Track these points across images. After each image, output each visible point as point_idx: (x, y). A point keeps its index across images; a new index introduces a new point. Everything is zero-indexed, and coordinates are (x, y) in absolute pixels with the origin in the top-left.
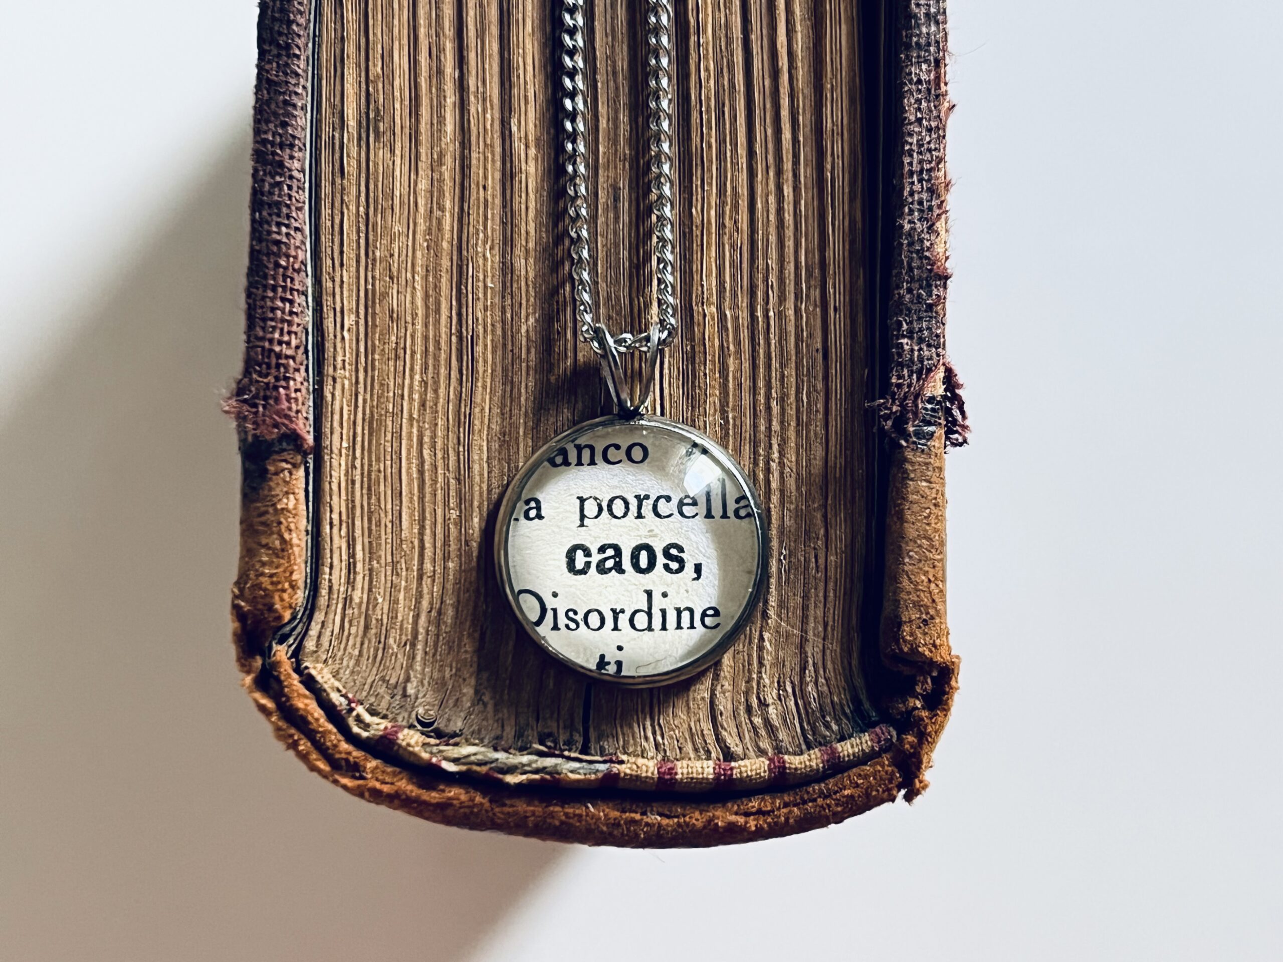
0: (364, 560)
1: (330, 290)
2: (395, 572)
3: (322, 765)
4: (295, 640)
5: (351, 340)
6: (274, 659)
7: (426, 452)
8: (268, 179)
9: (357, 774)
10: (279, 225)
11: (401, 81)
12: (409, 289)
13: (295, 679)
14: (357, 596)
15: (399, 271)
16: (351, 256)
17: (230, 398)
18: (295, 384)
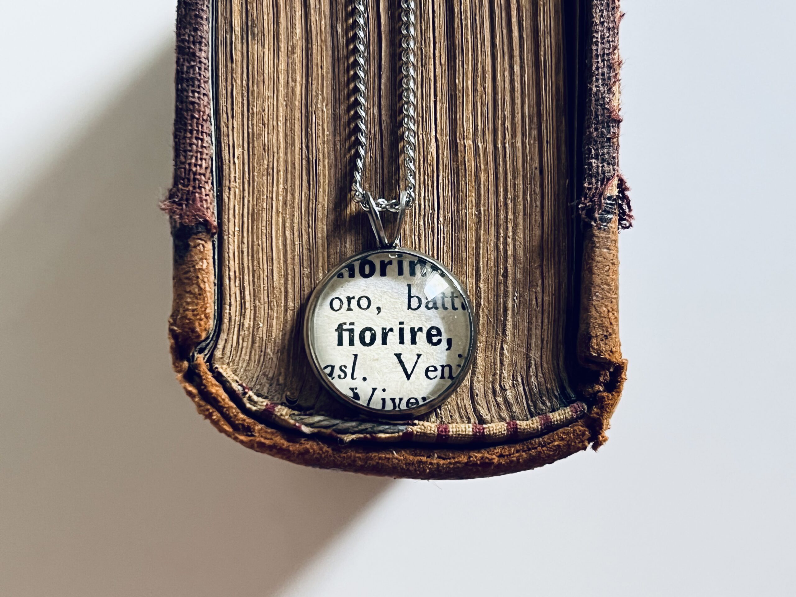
0: (250, 301)
1: (226, 132)
2: (270, 307)
3: (227, 428)
4: (209, 351)
5: (239, 164)
6: (195, 362)
7: (288, 233)
8: (187, 64)
9: (250, 434)
10: (193, 92)
12: (275, 131)
13: (209, 375)
14: (247, 323)
15: (268, 120)
16: (239, 112)
17: (165, 201)
18: (205, 191)
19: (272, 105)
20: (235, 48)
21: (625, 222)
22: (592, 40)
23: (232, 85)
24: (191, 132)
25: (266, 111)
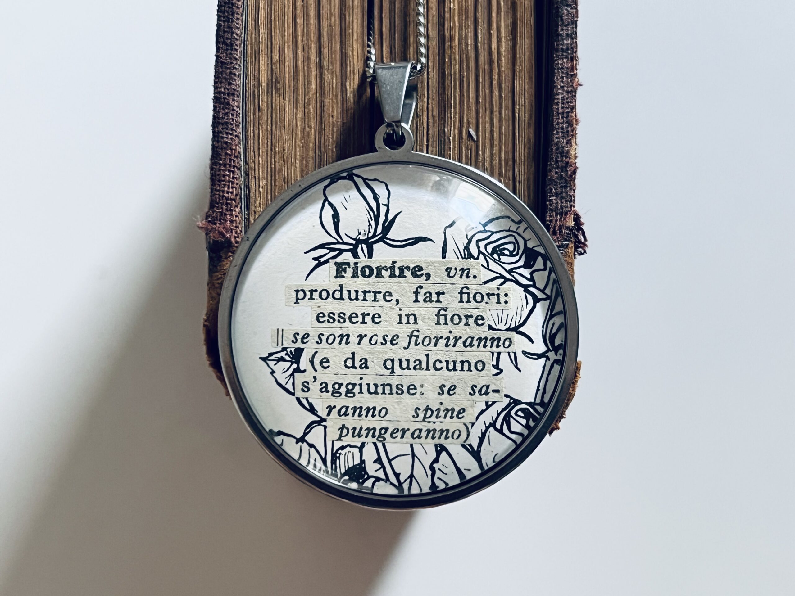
1: (253, 168)
5: (263, 193)
11: (288, 63)
12: (293, 167)
15: (288, 158)
16: (264, 151)
17: (202, 221)
18: (235, 213)
19: (291, 146)
20: (262, 99)
21: (580, 249)
22: (554, 101)
23: (259, 129)
24: (225, 165)
25: (286, 151)
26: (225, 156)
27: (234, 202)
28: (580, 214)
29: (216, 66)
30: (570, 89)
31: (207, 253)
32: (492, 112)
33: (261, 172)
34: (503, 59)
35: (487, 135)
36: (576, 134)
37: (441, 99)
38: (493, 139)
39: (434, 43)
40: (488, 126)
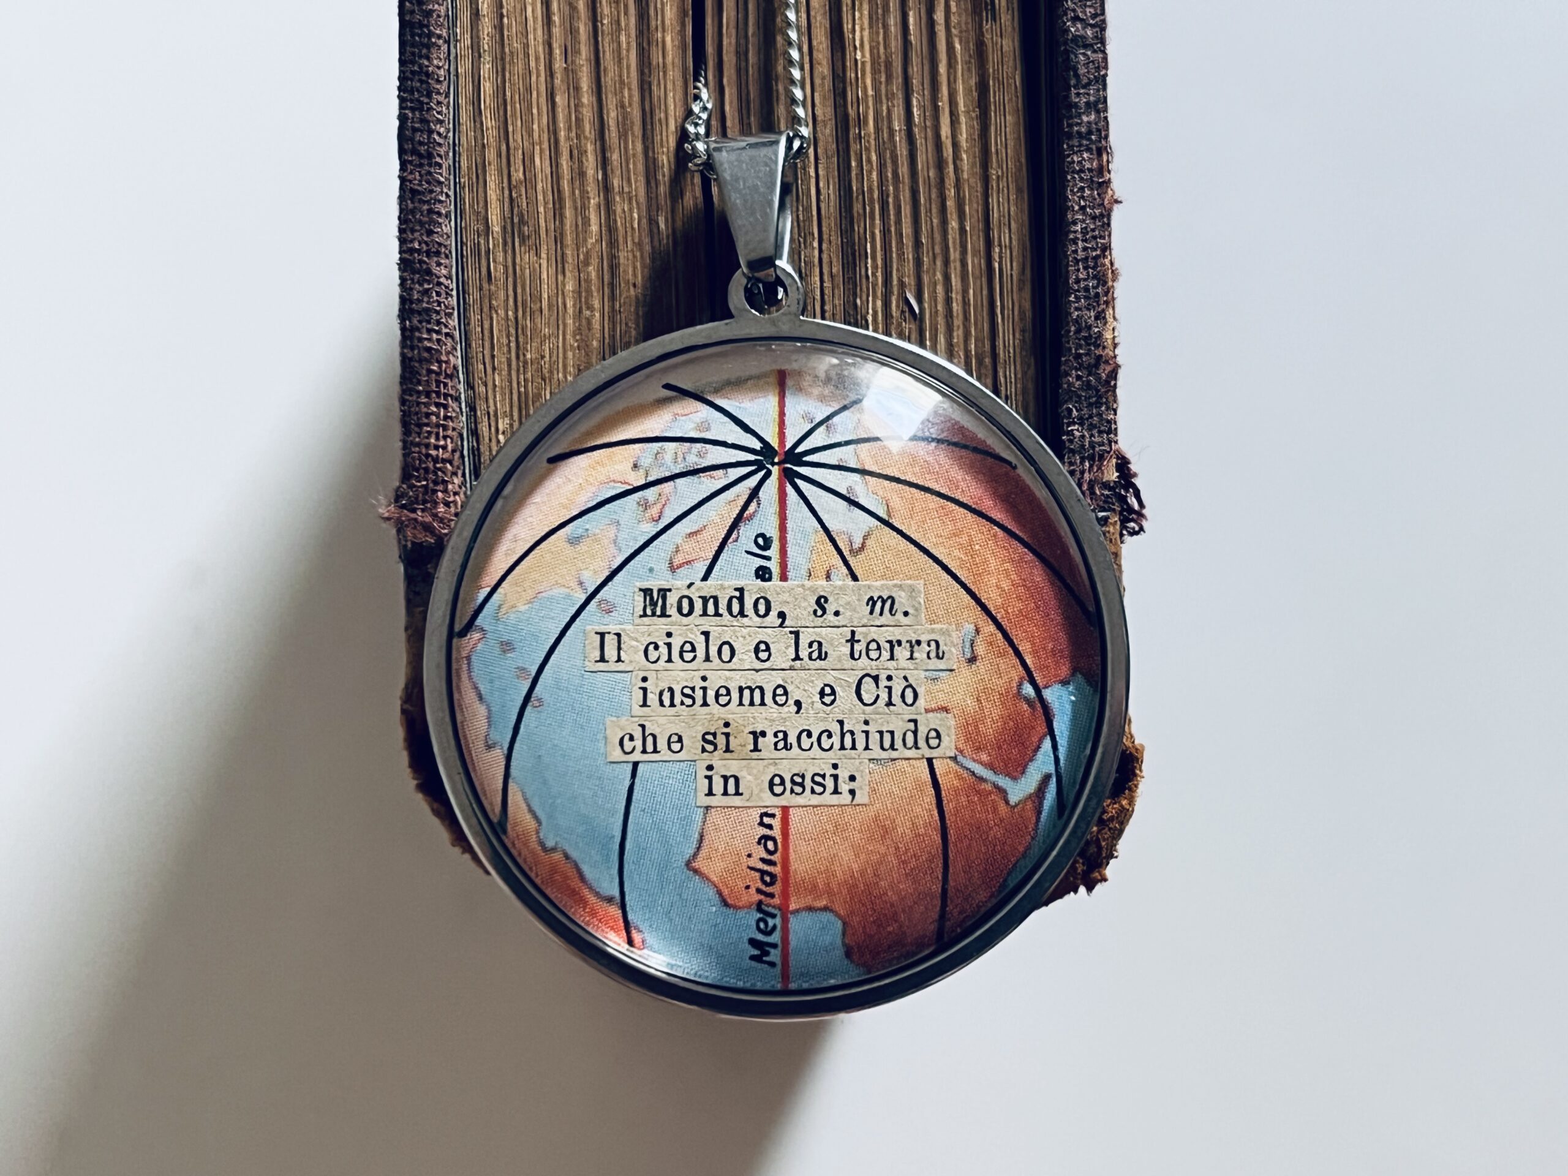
1: (483, 395)
11: (543, 184)
16: (503, 360)
17: (390, 505)
19: (555, 347)
20: (494, 261)
21: (1132, 524)
22: (1067, 236)
23: (491, 319)
24: (428, 395)
25: (547, 358)
26: (428, 375)
27: (448, 465)
28: (1129, 455)
29: (402, 199)
30: (1097, 212)
31: (401, 568)
32: (946, 262)
33: (499, 403)
34: (964, 156)
35: (940, 307)
36: (1114, 299)
37: (845, 240)
38: (952, 317)
39: (828, 131)
40: (940, 289)
